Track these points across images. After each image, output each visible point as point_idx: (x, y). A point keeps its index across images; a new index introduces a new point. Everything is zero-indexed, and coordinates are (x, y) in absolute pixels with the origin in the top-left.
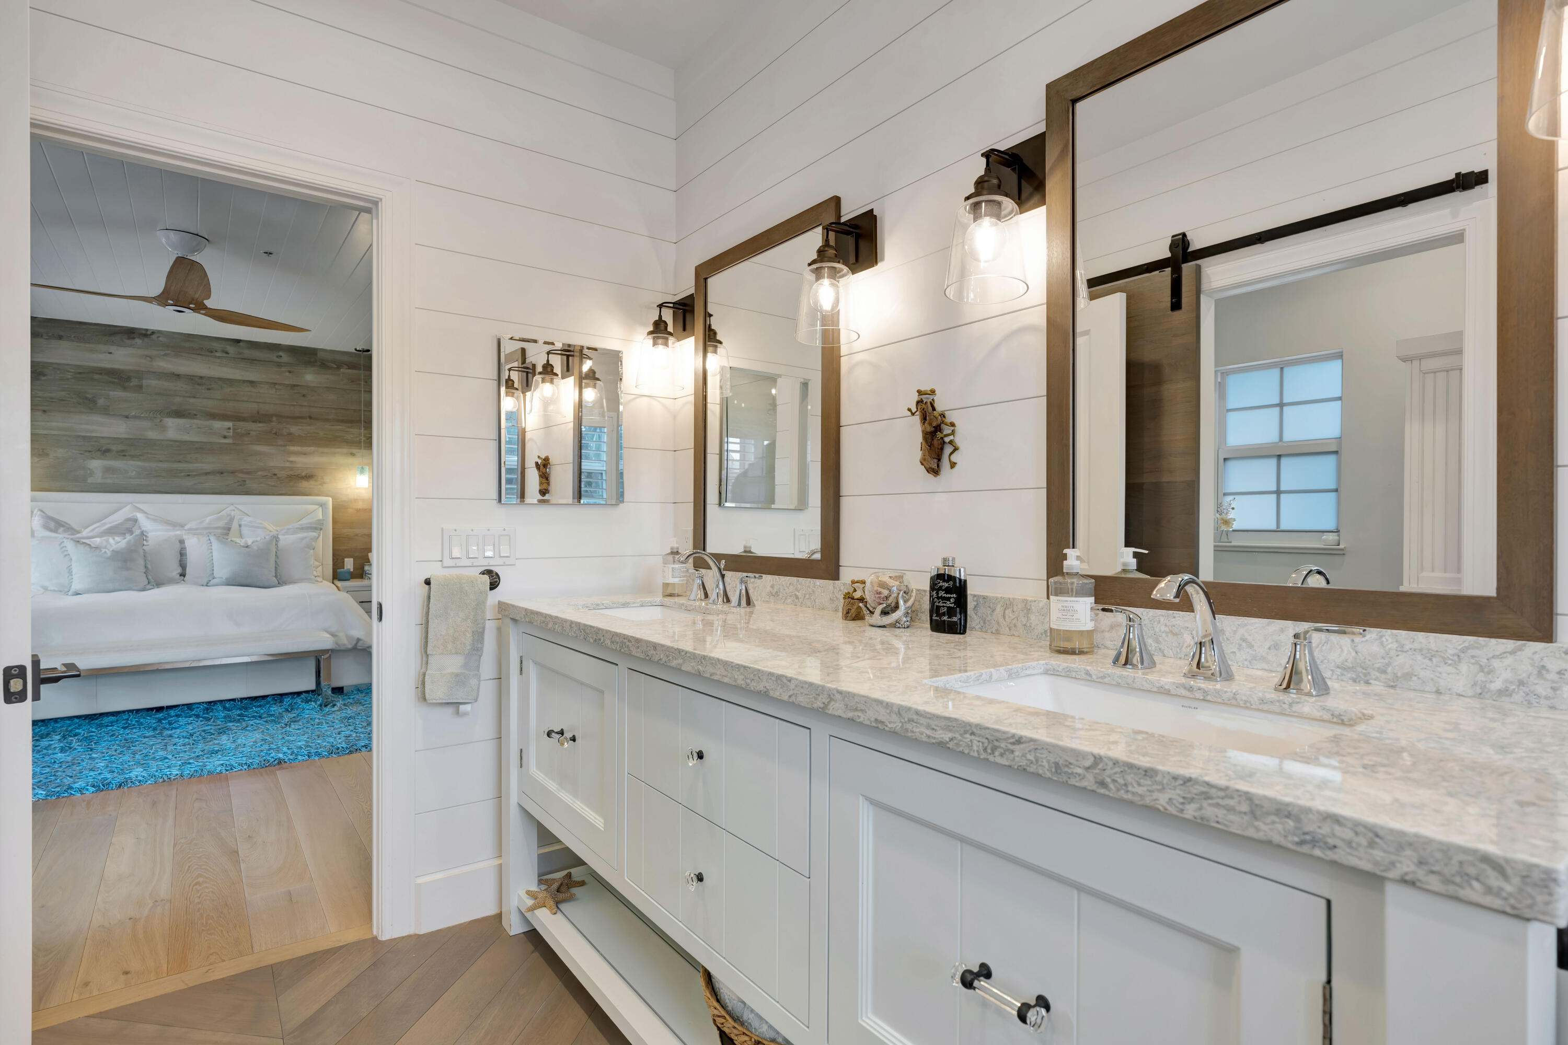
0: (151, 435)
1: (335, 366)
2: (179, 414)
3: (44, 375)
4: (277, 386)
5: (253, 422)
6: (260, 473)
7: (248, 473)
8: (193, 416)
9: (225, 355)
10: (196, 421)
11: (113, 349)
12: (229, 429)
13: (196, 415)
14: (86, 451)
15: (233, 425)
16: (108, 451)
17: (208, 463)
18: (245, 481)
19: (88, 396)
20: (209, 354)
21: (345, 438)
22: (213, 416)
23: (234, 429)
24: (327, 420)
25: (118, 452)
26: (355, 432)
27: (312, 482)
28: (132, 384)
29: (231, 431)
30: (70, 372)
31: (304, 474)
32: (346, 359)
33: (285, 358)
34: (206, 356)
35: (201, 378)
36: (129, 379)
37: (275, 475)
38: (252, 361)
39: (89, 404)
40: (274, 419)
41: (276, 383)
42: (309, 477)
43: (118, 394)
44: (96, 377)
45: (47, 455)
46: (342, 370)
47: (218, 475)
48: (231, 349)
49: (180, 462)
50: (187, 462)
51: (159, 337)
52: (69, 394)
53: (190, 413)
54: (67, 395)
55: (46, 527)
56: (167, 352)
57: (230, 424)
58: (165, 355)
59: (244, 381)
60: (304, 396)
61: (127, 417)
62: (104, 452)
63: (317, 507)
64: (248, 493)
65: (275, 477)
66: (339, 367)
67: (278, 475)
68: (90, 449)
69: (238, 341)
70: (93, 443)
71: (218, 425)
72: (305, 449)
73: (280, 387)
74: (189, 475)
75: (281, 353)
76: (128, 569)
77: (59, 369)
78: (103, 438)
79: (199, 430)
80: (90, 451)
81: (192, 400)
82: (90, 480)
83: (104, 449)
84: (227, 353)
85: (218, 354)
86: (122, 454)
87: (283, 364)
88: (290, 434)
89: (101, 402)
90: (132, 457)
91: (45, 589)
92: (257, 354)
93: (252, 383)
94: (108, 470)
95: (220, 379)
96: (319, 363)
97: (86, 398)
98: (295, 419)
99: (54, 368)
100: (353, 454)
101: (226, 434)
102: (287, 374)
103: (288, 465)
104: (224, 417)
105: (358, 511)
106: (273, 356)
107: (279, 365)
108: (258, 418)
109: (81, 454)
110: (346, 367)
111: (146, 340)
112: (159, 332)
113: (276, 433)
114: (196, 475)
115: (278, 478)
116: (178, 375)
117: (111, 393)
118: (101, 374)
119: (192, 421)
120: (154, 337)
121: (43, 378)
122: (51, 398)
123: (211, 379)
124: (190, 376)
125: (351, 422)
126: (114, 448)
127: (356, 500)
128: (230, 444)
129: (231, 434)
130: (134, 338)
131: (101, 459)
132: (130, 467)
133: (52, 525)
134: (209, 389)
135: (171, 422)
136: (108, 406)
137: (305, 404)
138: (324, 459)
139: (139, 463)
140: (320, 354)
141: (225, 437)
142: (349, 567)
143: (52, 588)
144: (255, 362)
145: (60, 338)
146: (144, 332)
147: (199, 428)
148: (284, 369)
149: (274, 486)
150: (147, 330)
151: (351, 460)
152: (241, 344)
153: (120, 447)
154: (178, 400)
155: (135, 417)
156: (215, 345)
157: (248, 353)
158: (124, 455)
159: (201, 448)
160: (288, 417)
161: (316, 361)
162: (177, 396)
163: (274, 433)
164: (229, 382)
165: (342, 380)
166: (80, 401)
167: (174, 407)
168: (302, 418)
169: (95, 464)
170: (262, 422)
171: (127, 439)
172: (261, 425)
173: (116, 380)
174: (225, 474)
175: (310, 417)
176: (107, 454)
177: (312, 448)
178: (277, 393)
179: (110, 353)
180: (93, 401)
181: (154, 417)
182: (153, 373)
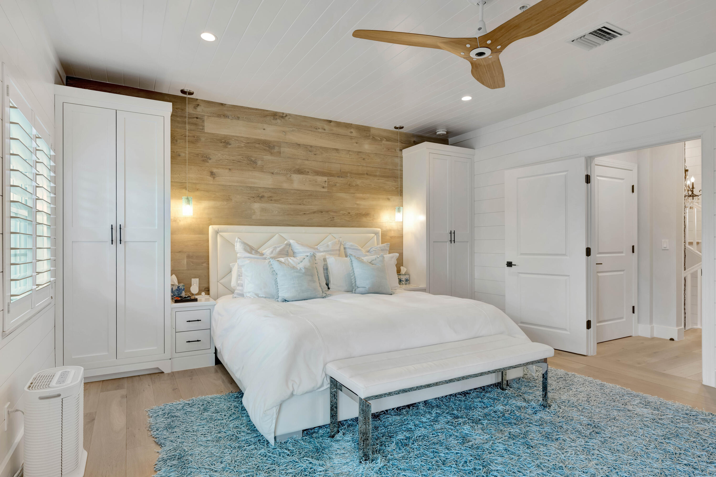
0: (286, 186)
1: (380, 139)
2: (300, 172)
3: (230, 144)
4: (350, 153)
5: (338, 177)
6: (341, 212)
7: (335, 212)
8: (307, 173)
9: (324, 131)
10: (309, 176)
11: (265, 126)
12: (326, 182)
13: (309, 172)
14: (252, 197)
15: (328, 179)
16: (263, 197)
17: (315, 205)
18: (334, 217)
19: (253, 159)
20: (315, 130)
21: (385, 188)
22: (317, 173)
23: (328, 182)
24: (375, 176)
25: (268, 197)
26: (390, 184)
27: (368, 218)
28: (275, 151)
29: (327, 183)
30: (243, 142)
31: (364, 213)
32: (385, 134)
33: (354, 133)
34: (314, 131)
35: (311, 146)
36: (274, 147)
37: (349, 213)
38: (337, 135)
39: (253, 164)
40: (349, 175)
41: (350, 151)
42: (367, 215)
43: (268, 157)
44: (257, 146)
45: (231, 200)
46: (383, 142)
47: (320, 213)
48: (326, 127)
49: (300, 204)
50: (304, 204)
51: (289, 118)
52: (243, 157)
53: (305, 171)
54: (242, 158)
55: (246, 250)
56: (294, 129)
57: (325, 178)
58: (293, 131)
59: (333, 149)
60: (364, 159)
61: (273, 174)
62: (261, 198)
63: (373, 235)
64: (335, 225)
65: (349, 215)
66: (381, 140)
67: (351, 214)
68: (253, 196)
69: (330, 121)
70: (255, 192)
71: (321, 179)
72: (365, 196)
73: (352, 153)
74: (305, 214)
75: (352, 130)
77: (237, 140)
78: (260, 188)
79: (310, 182)
80: (253, 197)
81: (306, 162)
82: (254, 217)
83: (261, 195)
84: (325, 130)
85: (320, 130)
86: (270, 199)
87: (353, 138)
88: (357, 185)
89: (259, 163)
90: (276, 201)
91: (257, 295)
92: (340, 131)
93: (337, 150)
94: (263, 210)
95: (321, 147)
96: (371, 137)
97: (251, 160)
98: (360, 175)
99: (235, 140)
100: (389, 199)
101: (324, 185)
102: (355, 144)
103: (356, 206)
104: (323, 174)
105: (391, 237)
107: (351, 138)
108: (342, 174)
109: (249, 199)
110: (385, 140)
111: (283, 120)
112: (290, 115)
114: (309, 213)
116: (299, 145)
117: (264, 157)
118: (259, 144)
119: (307, 176)
120: (287, 118)
121: (229, 146)
122: (233, 160)
123: (316, 147)
124: (306, 145)
125: (388, 177)
126: (266, 195)
127: (390, 230)
128: (326, 192)
129: (326, 185)
130: (276, 119)
131: (259, 202)
132: (274, 207)
133: (248, 249)
134: (315, 154)
135: (296, 177)
136: (263, 166)
137: (365, 165)
138: (374, 203)
139: (279, 205)
140: (372, 132)
141: (323, 188)
143: (262, 296)
144: (339, 136)
145: (238, 118)
146: (282, 115)
147: (310, 181)
148: (354, 141)
149: (349, 221)
150: (283, 113)
151: (387, 203)
152: (332, 123)
153: (269, 194)
154: (299, 161)
155: (277, 173)
156: (319, 124)
157: (336, 130)
158: (271, 200)
159: (311, 195)
160: (356, 174)
161: (369, 136)
162: (299, 159)
163: (349, 185)
164: (326, 149)
165: (383, 149)
166: (249, 162)
167: (297, 167)
168: (363, 174)
169: (256, 206)
170: (343, 177)
171: (273, 189)
172: (342, 179)
173: (267, 148)
174: (324, 213)
175: (367, 174)
176: (262, 199)
177: (368, 195)
178: (350, 157)
179: (264, 129)
180: (255, 162)
181: (287, 174)
182: (286, 143)
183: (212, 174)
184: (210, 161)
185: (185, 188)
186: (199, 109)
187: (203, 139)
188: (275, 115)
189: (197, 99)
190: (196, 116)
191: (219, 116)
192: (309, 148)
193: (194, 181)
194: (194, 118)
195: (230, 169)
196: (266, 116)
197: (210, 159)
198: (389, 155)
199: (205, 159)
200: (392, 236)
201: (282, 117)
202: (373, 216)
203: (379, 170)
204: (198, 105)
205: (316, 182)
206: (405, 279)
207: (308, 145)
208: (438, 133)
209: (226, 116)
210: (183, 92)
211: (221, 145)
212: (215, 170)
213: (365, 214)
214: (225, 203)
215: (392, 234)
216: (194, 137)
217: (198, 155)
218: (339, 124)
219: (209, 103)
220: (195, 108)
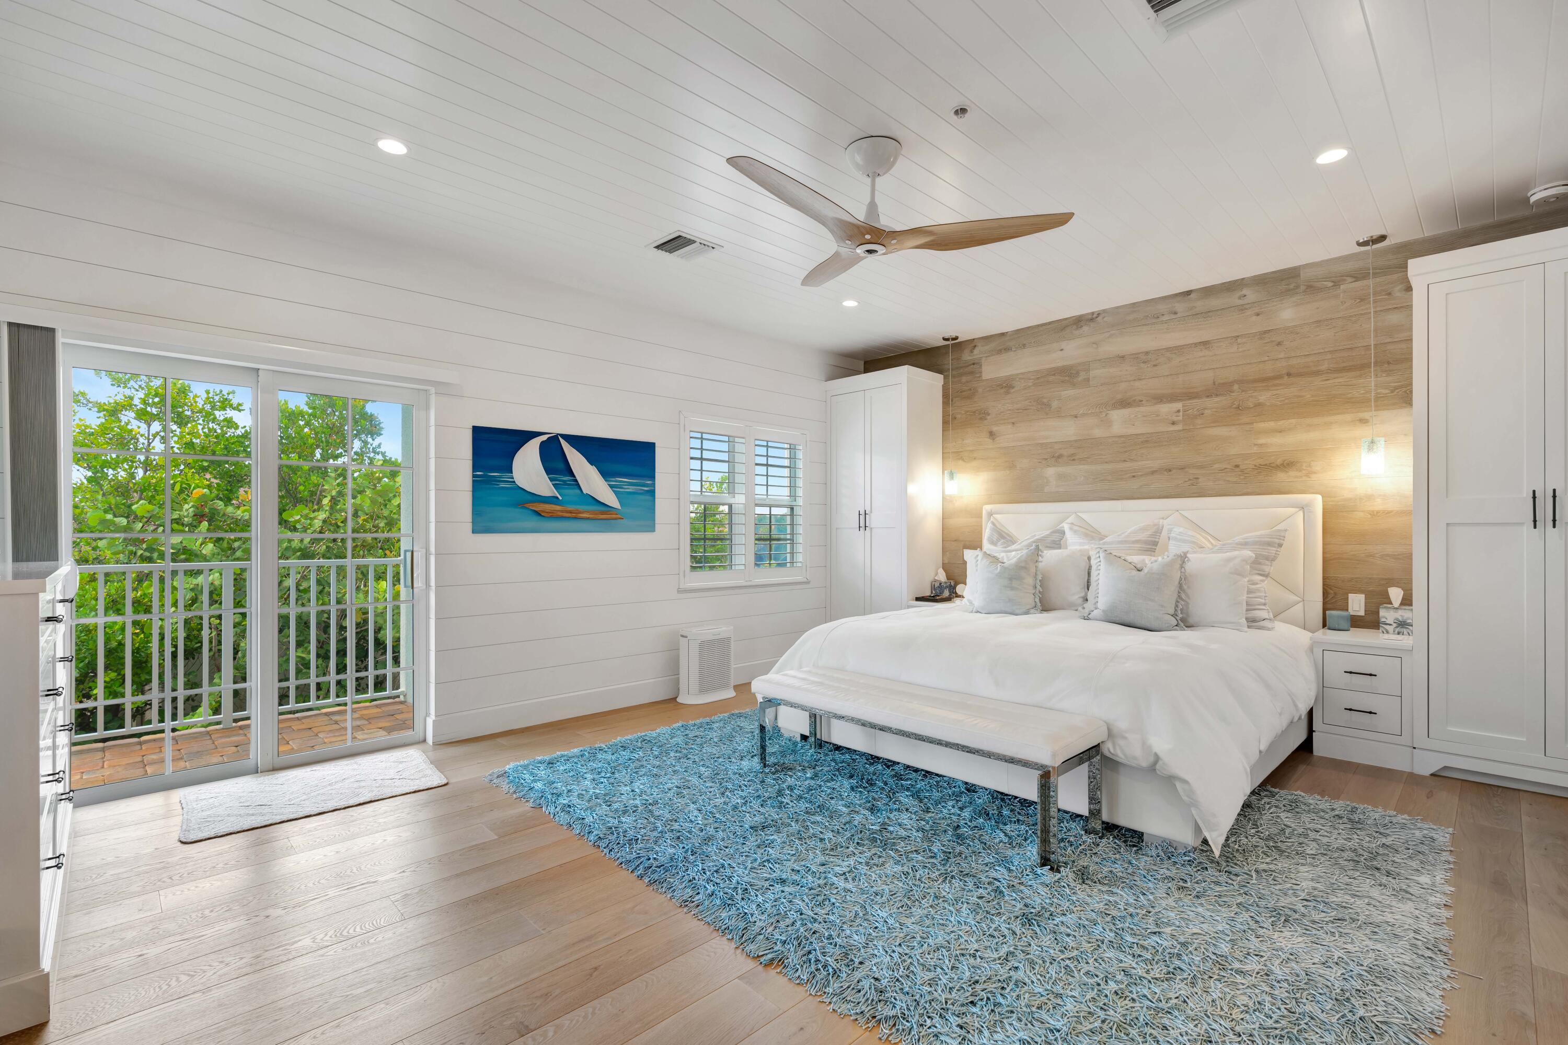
0: (1098, 433)
1: (1330, 284)
2: (1124, 403)
3: (1013, 387)
4: (1239, 340)
5: (1208, 396)
6: (1216, 466)
7: (1201, 467)
8: (1139, 403)
9: (1173, 316)
10: (1142, 409)
11: (1063, 345)
12: (1179, 411)
13: (1142, 401)
14: (1044, 459)
15: (1183, 406)
16: (1060, 456)
17: (1156, 459)
18: (1197, 478)
19: (1045, 401)
20: (1154, 321)
21: (1349, 396)
22: (1160, 399)
23: (1185, 411)
24: (1317, 373)
25: (1069, 456)
27: (1292, 473)
28: (1080, 379)
29: (1181, 413)
30: (1031, 379)
31: (1279, 462)
32: (1350, 266)
33: (1251, 295)
34: (1153, 324)
35: (1147, 353)
36: (1078, 373)
37: (1237, 466)
38: (1207, 314)
39: (1043, 408)
40: (1236, 387)
41: (1238, 336)
42: (1287, 466)
43: (1071, 392)
44: (1051, 378)
45: (1016, 466)
46: (1342, 287)
47: (1165, 473)
48: (1180, 307)
49: (1125, 461)
50: (1132, 460)
51: (1103, 318)
52: (1031, 402)
53: (1134, 401)
54: (1030, 404)
56: (1113, 332)
57: (1179, 405)
58: (1110, 336)
59: (1196, 345)
60: (1279, 344)
61: (1076, 417)
62: (1057, 458)
63: (1293, 510)
64: (1201, 494)
65: (1237, 469)
66: (1336, 284)
67: (1242, 467)
68: (1046, 457)
69: (1189, 293)
70: (1049, 450)
71: (1166, 409)
72: (1282, 424)
73: (1244, 340)
74: (1134, 477)
75: (1245, 292)
76: (1012, 589)
77: (1023, 379)
78: (1056, 443)
79: (1145, 419)
80: (1046, 459)
81: (1137, 384)
82: (1046, 490)
83: (1057, 455)
84: (1176, 313)
85: (1166, 318)
86: (1072, 459)
87: (1247, 306)
88: (1259, 405)
89: (1055, 404)
90: (1082, 460)
92: (1215, 302)
93: (1205, 344)
94: (1060, 477)
95: (1168, 349)
96: (1303, 288)
97: (1043, 404)
98: (1267, 381)
99: (1020, 379)
100: (1363, 421)
101: (1175, 419)
102: (1254, 318)
103: (1255, 449)
104: (1172, 398)
105: (1374, 514)
106: (1233, 299)
107: (1242, 309)
108: (1217, 389)
109: (1039, 463)
110: (1349, 279)
111: (1092, 325)
112: (1104, 311)
113: (1238, 408)
114: (1141, 475)
115: (1242, 471)
116: (1124, 356)
117: (1063, 393)
118: (1054, 375)
119: (1137, 409)
120: (1099, 319)
121: (1013, 390)
122: (1018, 409)
123: (1157, 351)
124: (1136, 354)
125: (1360, 367)
126: (1066, 452)
127: (1370, 497)
128: (1180, 431)
129: (1181, 418)
130: (1082, 326)
131: (1055, 466)
132: (1078, 471)
134: (1155, 366)
135: (1117, 415)
136: (1061, 408)
137: (1282, 355)
138: (1314, 435)
139: (1086, 467)
140: (1304, 275)
141: (1173, 423)
142: (1356, 607)
144: (1211, 313)
145: (1024, 345)
146: (1090, 317)
147: (1145, 416)
148: (1249, 312)
149: (1236, 483)
150: (1093, 313)
151: (1360, 431)
152: (1192, 296)
153: (1071, 451)
154: (1123, 386)
155: (1083, 415)
156: (1162, 307)
157: (1201, 305)
158: (1074, 460)
159: (1147, 441)
160: (1255, 381)
161: (1298, 287)
162: (1122, 382)
163: (1236, 408)
164: (1178, 350)
165: (1343, 303)
166: (1039, 407)
167: (1119, 397)
168: (1279, 377)
169: (1051, 472)
170: (1220, 395)
171: (1076, 441)
172: (1216, 399)
173: (1067, 378)
174: (1174, 471)
175: (1289, 375)
176: (1060, 460)
177: (1293, 421)
178: (1240, 350)
179: (1062, 350)
180: (1048, 405)
181: (1101, 412)
182: (1099, 360)
183: (992, 434)
184: (988, 418)
185: (962, 459)
186: (976, 351)
187: (980, 390)
188: (1078, 322)
189: (974, 339)
190: (972, 362)
191: (1000, 352)
192: (1141, 358)
193: (971, 449)
194: (970, 365)
195: (1013, 423)
196: (1064, 328)
197: (989, 414)
198: (1362, 314)
199: (982, 415)
200: (1378, 512)
201: (1092, 320)
202: (1310, 466)
203: (1329, 356)
204: (975, 346)
205: (1158, 416)
206: (1397, 619)
207: (1139, 354)
208: (1533, 199)
209: (1008, 349)
210: (945, 339)
211: (1003, 391)
212: (995, 429)
213: (1282, 464)
214: (1008, 472)
215: (1378, 505)
216: (970, 390)
217: (974, 412)
218: (1208, 291)
219: (987, 339)
220: (972, 352)
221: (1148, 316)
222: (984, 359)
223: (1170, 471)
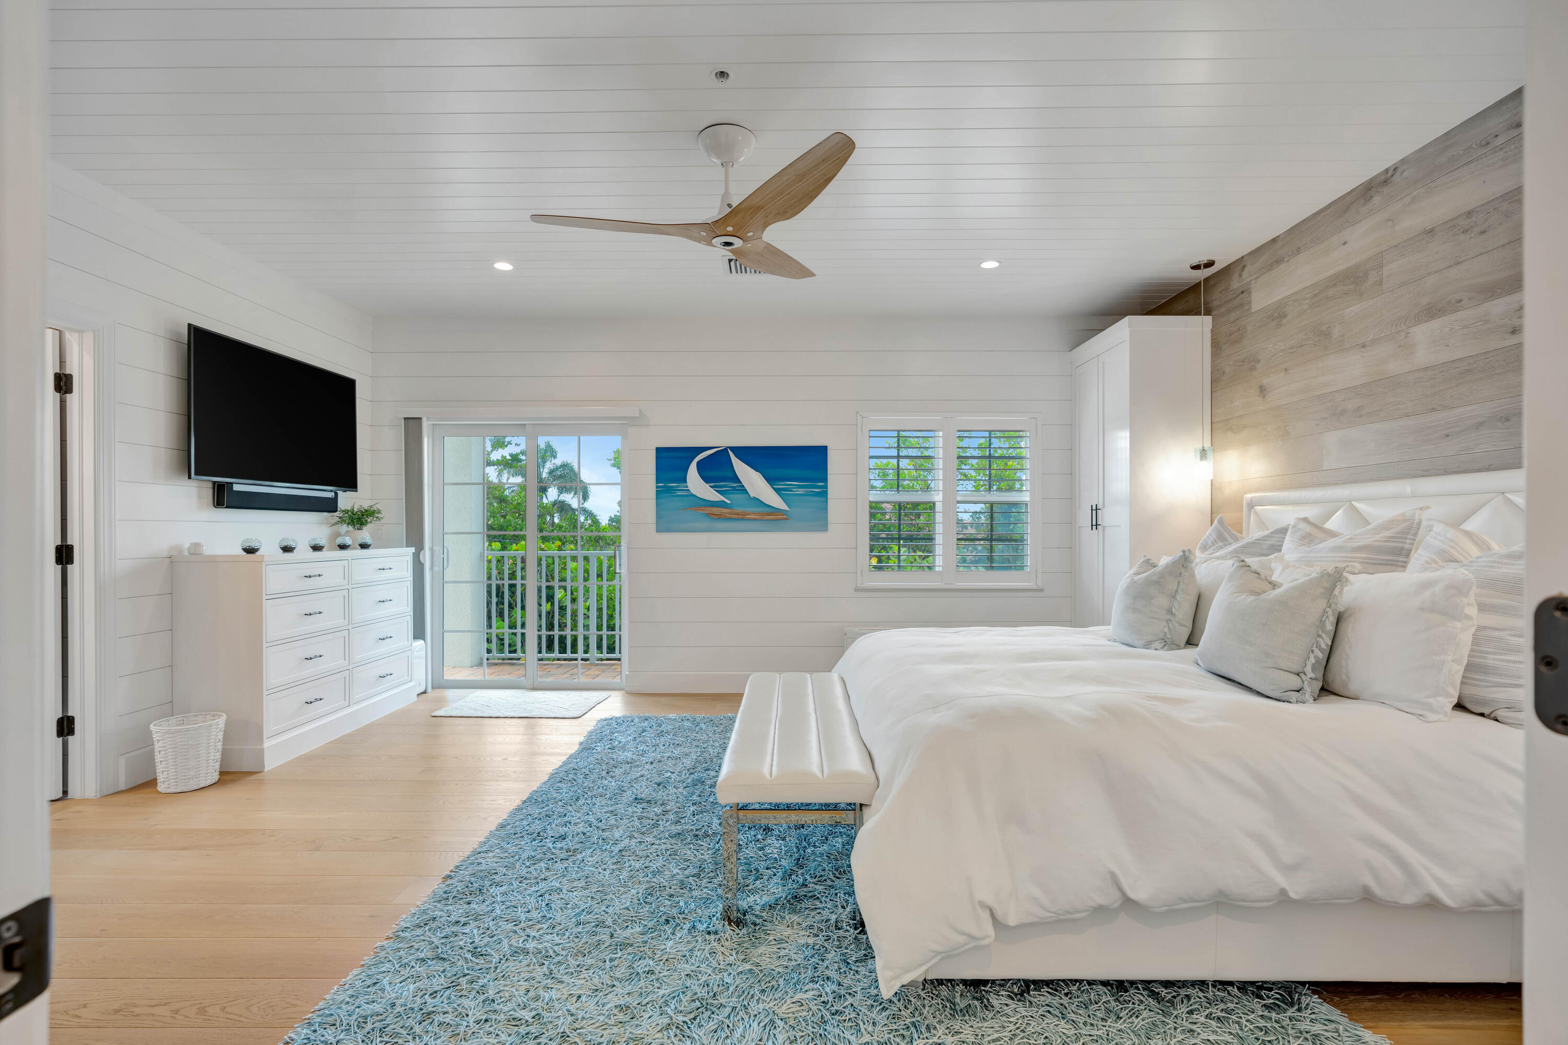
0: (1394, 367)
2: (1432, 311)
3: (1285, 316)
8: (1456, 305)
10: (1461, 315)
11: (1347, 234)
13: (1460, 301)
14: (1323, 419)
19: (1324, 328)
25: (1354, 411)
28: (1370, 283)
30: (1306, 300)
34: (1477, 159)
35: (1469, 214)
36: (1366, 275)
43: (1357, 308)
45: (1288, 434)
47: (1500, 424)
49: (1434, 410)
50: (1443, 407)
51: (1404, 172)
52: (1306, 334)
53: (1449, 302)
54: (1306, 337)
56: (1411, 195)
58: (1412, 201)
61: (1364, 346)
62: (1340, 415)
68: (1326, 415)
70: (1330, 404)
74: (1447, 436)
77: (1296, 301)
78: (1338, 391)
79: (1466, 331)
80: (1326, 419)
81: (1454, 272)
82: (1324, 466)
83: (1340, 409)
86: (1359, 415)
89: (1336, 331)
90: (1369, 416)
94: (1343, 445)
97: (1322, 333)
99: (1293, 301)
109: (1317, 425)
111: (1385, 190)
112: (1403, 161)
114: (1460, 432)
116: (1431, 231)
117: (1348, 311)
118: (1336, 285)
119: (1453, 317)
120: (1396, 177)
121: (1286, 320)
122: (1292, 348)
124: (1452, 219)
126: (1350, 405)
130: (1371, 198)
131: (1336, 429)
132: (1368, 434)
134: (1481, 233)
135: (1422, 332)
136: (1344, 336)
139: (1377, 426)
145: (1298, 251)
146: (1383, 178)
147: (1465, 327)
150: (1387, 171)
153: (1359, 402)
154: (1431, 281)
155: (1374, 341)
156: (1494, 123)
158: (1361, 416)
159: (1468, 371)
162: (1429, 274)
166: (1317, 339)
167: (1425, 300)
169: (1331, 439)
171: (1363, 385)
173: (1351, 287)
176: (1343, 419)
179: (1345, 243)
180: (1327, 334)
181: (1398, 332)
182: (1396, 246)
183: (1263, 390)
184: (1258, 366)
185: (1231, 429)
186: (1245, 274)
187: (1249, 328)
188: (1366, 191)
189: (1243, 257)
190: (1241, 290)
191: (1271, 267)
192: (1461, 225)
193: (1240, 413)
194: (1239, 295)
195: (1287, 370)
196: (1347, 208)
197: (1259, 361)
199: (1252, 364)
201: (1385, 182)
204: (1244, 266)
207: (1456, 218)
209: (1279, 261)
210: (1196, 267)
211: (1273, 323)
212: (1265, 381)
216: (1239, 330)
217: (1243, 361)
219: (1256, 253)
220: (1240, 276)
221: (1471, 147)
222: (1253, 282)
223: (1507, 420)
